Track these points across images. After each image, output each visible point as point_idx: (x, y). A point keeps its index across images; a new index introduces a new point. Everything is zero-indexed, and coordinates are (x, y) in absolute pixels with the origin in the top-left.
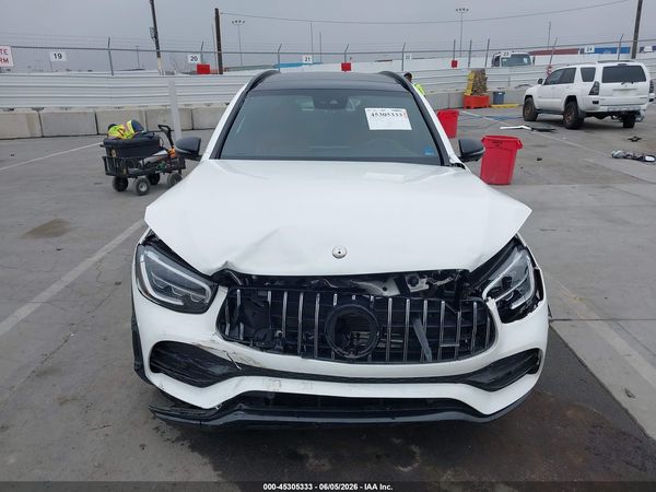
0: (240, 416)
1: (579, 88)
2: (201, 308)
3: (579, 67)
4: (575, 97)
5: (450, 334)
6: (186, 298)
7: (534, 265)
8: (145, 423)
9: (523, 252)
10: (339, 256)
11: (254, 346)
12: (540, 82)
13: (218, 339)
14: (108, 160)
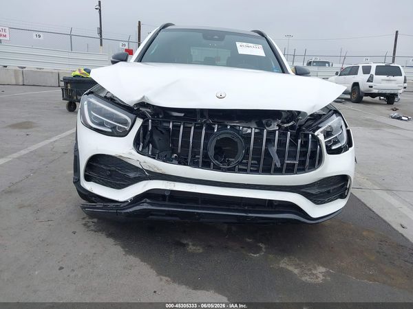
0: (145, 206)
1: (361, 78)
2: (124, 134)
3: (361, 66)
4: (358, 83)
5: (293, 156)
6: (114, 127)
7: (346, 126)
8: (77, 221)
9: (340, 117)
10: (221, 97)
11: (159, 159)
12: (337, 74)
13: (134, 152)
14: (65, 90)
